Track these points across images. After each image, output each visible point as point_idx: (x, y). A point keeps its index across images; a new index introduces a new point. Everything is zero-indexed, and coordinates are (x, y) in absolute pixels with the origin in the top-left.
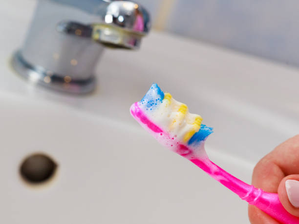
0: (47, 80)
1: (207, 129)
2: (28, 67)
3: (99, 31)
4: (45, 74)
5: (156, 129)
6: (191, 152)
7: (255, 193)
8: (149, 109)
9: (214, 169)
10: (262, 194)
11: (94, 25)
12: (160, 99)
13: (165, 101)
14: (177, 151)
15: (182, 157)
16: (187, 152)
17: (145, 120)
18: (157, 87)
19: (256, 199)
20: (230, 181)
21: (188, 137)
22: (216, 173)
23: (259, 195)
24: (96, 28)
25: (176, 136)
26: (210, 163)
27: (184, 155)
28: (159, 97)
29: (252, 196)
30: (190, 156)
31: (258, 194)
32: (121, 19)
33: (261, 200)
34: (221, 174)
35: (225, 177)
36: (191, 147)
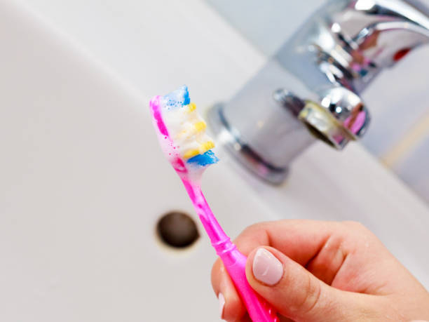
0: (238, 147)
1: (214, 157)
2: (225, 123)
3: (310, 110)
4: (238, 140)
5: (163, 130)
6: (185, 171)
7: (227, 245)
8: (167, 107)
9: (200, 200)
10: (233, 250)
11: (309, 101)
12: (183, 102)
13: (186, 107)
14: (172, 163)
15: (175, 171)
16: (181, 168)
17: (158, 116)
18: (186, 90)
19: (225, 251)
20: (210, 221)
21: (190, 154)
22: (200, 206)
23: (230, 249)
24: (308, 106)
25: (178, 147)
26: (199, 192)
27: (178, 170)
28: (183, 100)
29: (222, 246)
30: (183, 175)
31: (229, 247)
32: (339, 110)
33: (229, 254)
34: (204, 210)
35: (207, 214)
36: (189, 166)
